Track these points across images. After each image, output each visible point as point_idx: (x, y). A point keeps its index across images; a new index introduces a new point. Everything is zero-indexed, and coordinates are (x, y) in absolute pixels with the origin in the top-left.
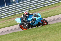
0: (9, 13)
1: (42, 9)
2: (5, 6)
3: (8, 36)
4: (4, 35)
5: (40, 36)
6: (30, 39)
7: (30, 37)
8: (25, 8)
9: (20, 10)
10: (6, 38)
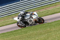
0: (24, 8)
1: (56, 4)
2: (20, 1)
3: (23, 31)
4: (19, 30)
5: (55, 31)
6: (44, 34)
7: (44, 32)
8: (39, 3)
9: (35, 5)
10: (21, 32)
